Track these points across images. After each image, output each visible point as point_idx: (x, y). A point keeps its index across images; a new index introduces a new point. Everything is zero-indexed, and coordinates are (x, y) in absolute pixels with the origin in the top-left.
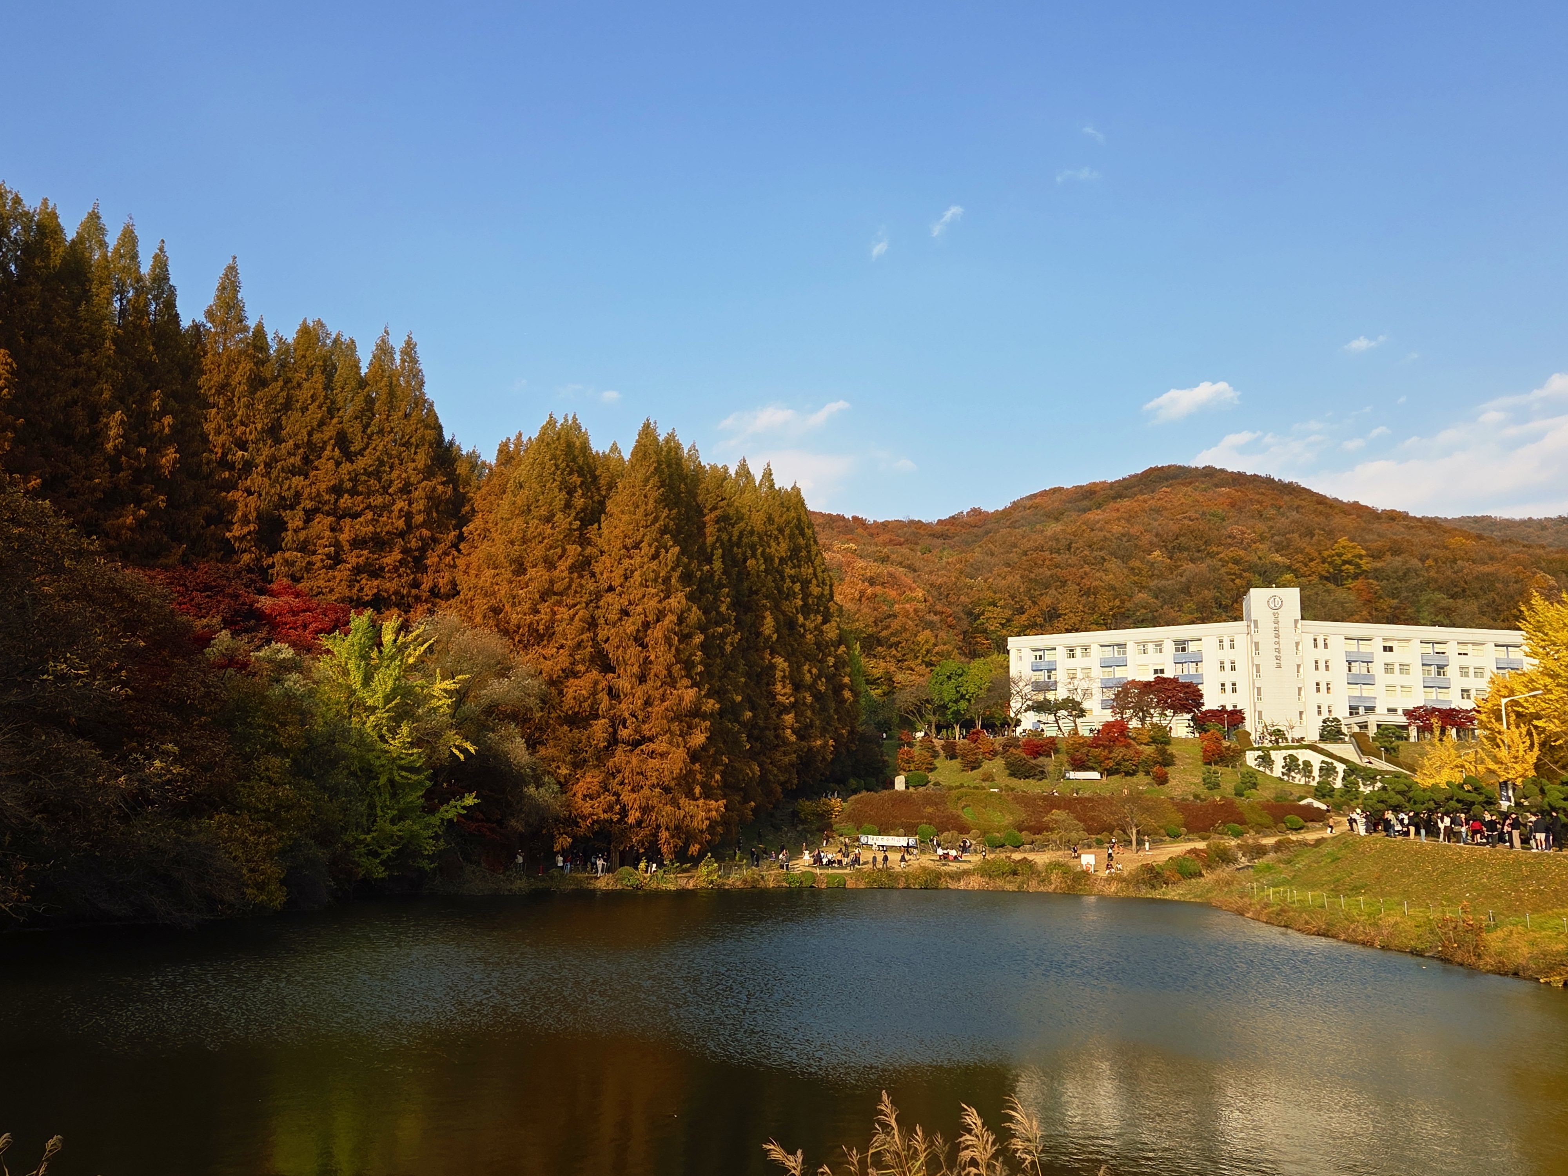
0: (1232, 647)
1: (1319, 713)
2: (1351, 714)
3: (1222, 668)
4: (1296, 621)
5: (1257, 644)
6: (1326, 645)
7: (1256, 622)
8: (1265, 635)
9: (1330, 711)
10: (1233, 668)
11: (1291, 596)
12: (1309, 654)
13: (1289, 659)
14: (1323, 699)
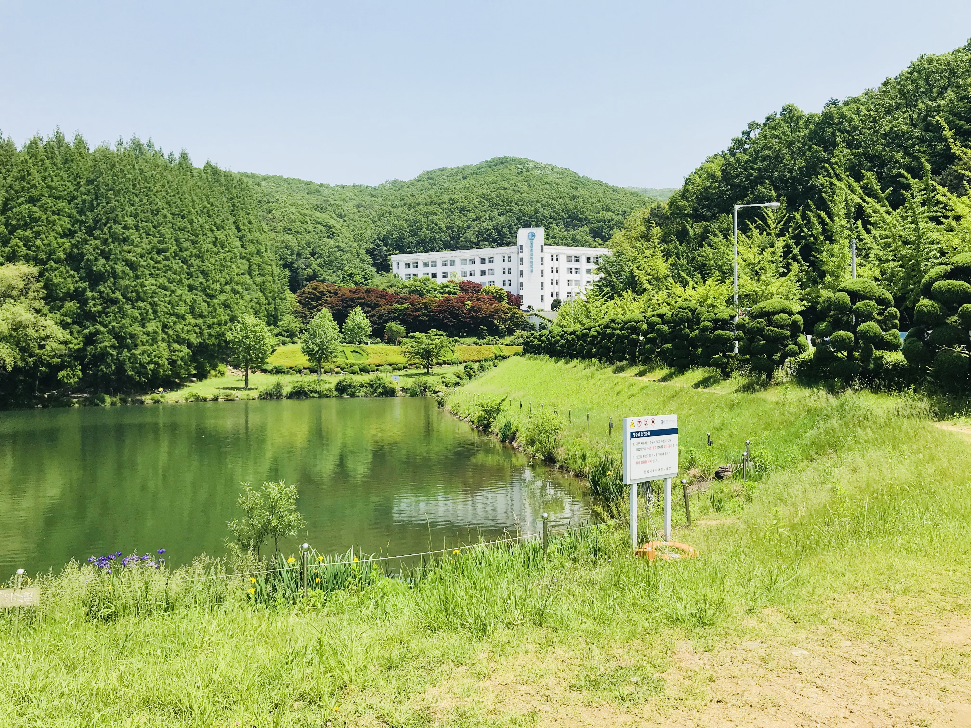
0: (509, 261)
1: (552, 296)
2: (568, 296)
3: (504, 273)
4: (542, 246)
5: (521, 259)
6: (557, 260)
7: (521, 247)
8: (525, 255)
9: (558, 295)
10: (509, 273)
11: (540, 232)
12: (548, 264)
13: (537, 267)
14: (555, 289)
